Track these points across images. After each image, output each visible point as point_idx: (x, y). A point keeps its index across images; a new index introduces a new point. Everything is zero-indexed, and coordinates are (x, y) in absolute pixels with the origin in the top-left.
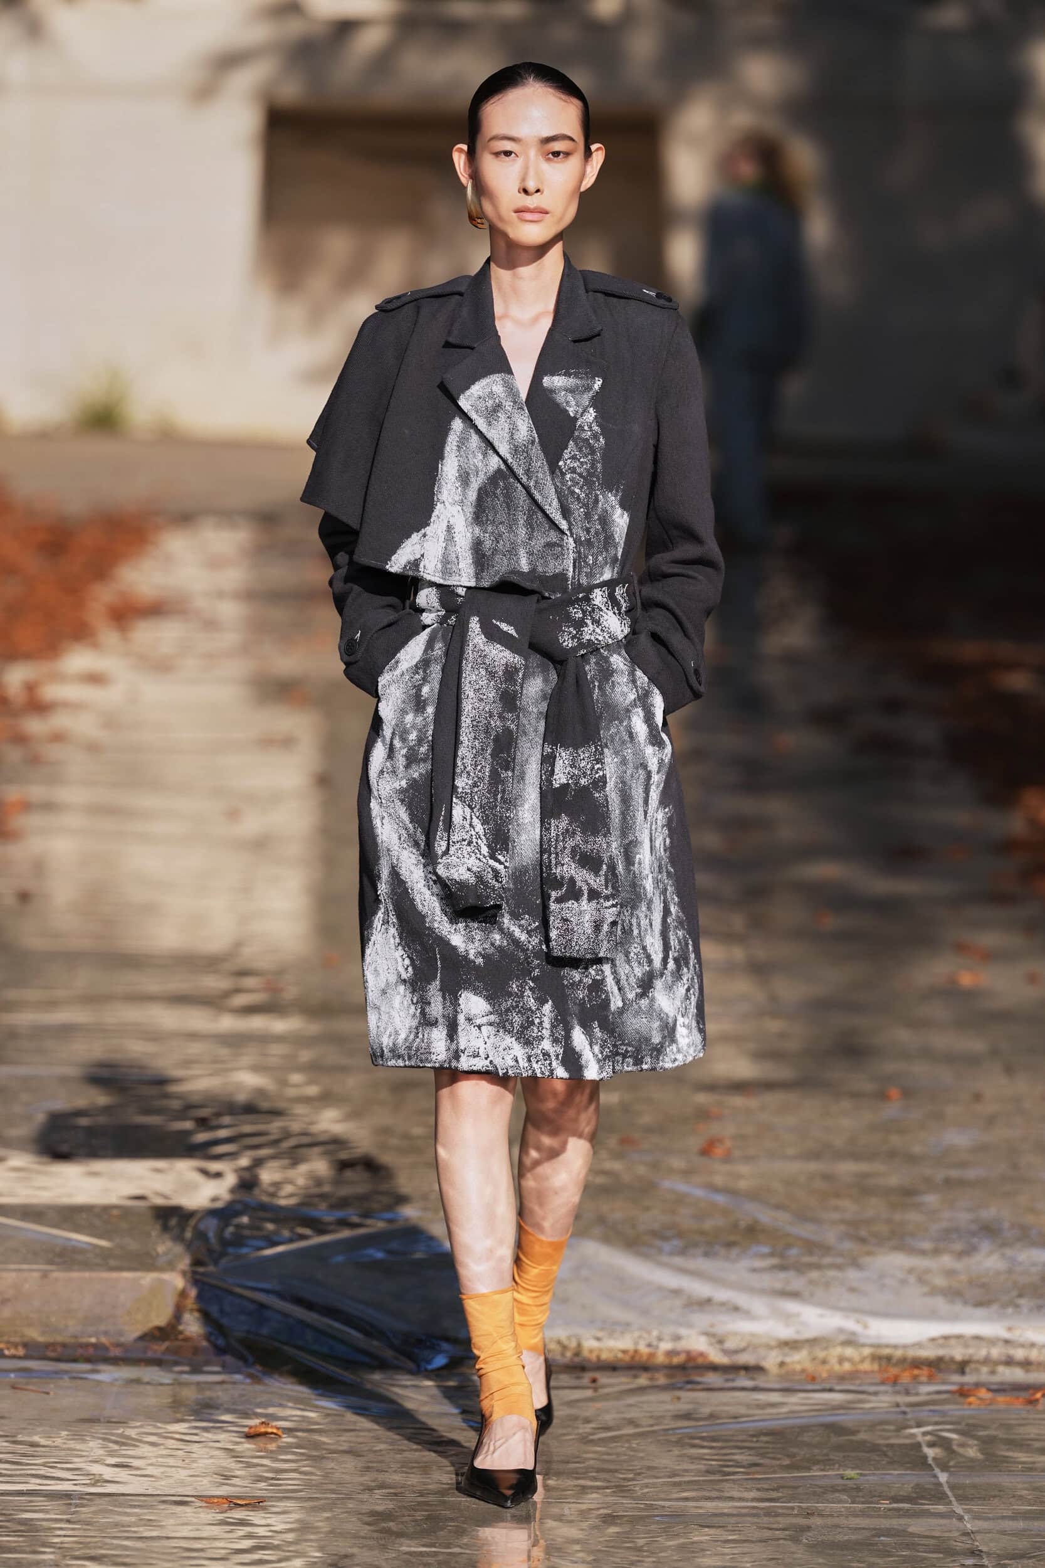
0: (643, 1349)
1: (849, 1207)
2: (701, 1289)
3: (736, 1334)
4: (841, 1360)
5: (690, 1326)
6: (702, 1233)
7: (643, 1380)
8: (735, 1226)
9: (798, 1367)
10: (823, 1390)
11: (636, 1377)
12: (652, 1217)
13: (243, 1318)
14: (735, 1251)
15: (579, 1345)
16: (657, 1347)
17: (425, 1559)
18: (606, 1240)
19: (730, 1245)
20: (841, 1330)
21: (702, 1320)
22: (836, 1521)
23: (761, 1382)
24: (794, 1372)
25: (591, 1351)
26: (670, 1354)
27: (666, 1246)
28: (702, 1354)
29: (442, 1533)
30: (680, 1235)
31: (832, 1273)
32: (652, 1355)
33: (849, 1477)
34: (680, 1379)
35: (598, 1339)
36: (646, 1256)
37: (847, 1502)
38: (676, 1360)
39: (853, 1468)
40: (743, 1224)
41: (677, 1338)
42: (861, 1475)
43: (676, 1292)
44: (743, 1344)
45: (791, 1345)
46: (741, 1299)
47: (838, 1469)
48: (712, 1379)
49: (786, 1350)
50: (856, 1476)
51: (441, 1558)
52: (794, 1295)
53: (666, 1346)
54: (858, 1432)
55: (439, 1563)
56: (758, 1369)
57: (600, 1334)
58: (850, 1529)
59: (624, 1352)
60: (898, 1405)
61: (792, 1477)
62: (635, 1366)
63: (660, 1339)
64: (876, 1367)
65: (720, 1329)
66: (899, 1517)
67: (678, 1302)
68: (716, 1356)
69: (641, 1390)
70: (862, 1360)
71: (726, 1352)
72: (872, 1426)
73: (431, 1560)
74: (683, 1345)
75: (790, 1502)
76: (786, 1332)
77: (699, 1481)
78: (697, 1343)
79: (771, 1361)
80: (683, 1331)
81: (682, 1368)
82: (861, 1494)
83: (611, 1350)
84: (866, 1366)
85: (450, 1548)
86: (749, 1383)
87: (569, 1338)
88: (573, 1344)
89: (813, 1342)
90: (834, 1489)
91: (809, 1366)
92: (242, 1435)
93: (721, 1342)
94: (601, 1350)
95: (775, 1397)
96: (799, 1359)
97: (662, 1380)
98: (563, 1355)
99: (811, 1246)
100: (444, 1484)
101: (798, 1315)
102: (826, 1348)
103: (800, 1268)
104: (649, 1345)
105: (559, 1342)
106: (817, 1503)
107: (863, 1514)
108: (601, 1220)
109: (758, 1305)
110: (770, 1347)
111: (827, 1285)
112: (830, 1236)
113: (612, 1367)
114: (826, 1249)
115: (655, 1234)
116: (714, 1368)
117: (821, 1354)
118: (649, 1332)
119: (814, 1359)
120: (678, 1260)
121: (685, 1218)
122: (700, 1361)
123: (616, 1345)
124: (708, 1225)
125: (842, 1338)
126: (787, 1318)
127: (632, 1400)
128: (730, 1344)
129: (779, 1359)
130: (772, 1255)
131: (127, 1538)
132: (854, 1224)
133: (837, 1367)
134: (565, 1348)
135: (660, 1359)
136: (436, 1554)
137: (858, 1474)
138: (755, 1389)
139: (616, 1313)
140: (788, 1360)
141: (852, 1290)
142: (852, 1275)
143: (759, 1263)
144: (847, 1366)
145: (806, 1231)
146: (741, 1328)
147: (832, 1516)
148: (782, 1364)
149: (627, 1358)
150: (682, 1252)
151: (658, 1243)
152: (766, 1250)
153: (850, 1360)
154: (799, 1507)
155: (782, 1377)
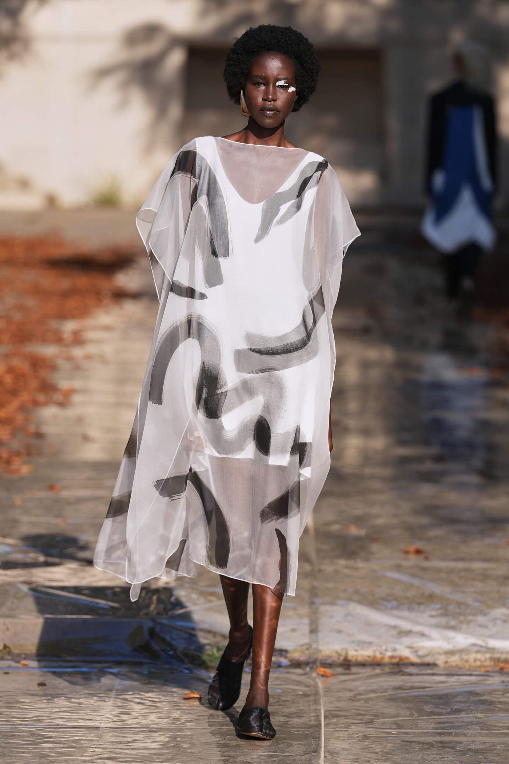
0: (378, 655)
1: (479, 585)
2: (406, 625)
3: (423, 648)
4: (475, 660)
5: (401, 644)
6: (406, 598)
7: (378, 671)
8: (423, 594)
9: (454, 664)
10: (466, 675)
11: (374, 669)
12: (382, 591)
13: (182, 641)
14: (422, 608)
15: (347, 654)
16: (385, 655)
17: (272, 759)
18: (360, 602)
19: (420, 604)
20: (474, 645)
21: (407, 641)
22: (473, 739)
23: (435, 671)
24: (452, 667)
25: (353, 656)
26: (391, 657)
27: (389, 605)
28: (407, 658)
29: (280, 746)
30: (396, 599)
31: (470, 618)
32: (382, 658)
33: (479, 717)
34: (396, 670)
35: (356, 650)
36: (378, 609)
37: (478, 729)
38: (394, 661)
39: (482, 713)
40: (427, 593)
41: (395, 650)
42: (486, 716)
43: (394, 627)
44: (427, 653)
45: (451, 653)
46: (426, 630)
47: (474, 714)
48: (410, 670)
49: (448, 655)
50: (483, 717)
51: (280, 757)
52: (453, 628)
53: (389, 654)
54: (484, 695)
55: (279, 760)
56: (435, 665)
57: (357, 648)
58: (481, 743)
59: (369, 657)
60: (503, 682)
61: (452, 718)
62: (374, 664)
63: (386, 650)
64: (492, 663)
65: (415, 645)
66: (504, 737)
67: (394, 632)
68: (414, 659)
69: (377, 675)
70: (486, 660)
71: (419, 657)
72: (491, 693)
73: (275, 759)
74: (397, 653)
75: (450, 730)
76: (447, 646)
77: (406, 720)
78: (406, 653)
79: (441, 660)
80: (397, 646)
81: (397, 664)
82: (485, 726)
83: (362, 656)
84: (488, 663)
85: (284, 753)
86: (430, 671)
87: (342, 650)
88: (343, 653)
89: (461, 651)
90: (472, 723)
91: (459, 663)
92: (182, 698)
93: (416, 652)
94: (357, 656)
95: (442, 678)
96: (454, 660)
97: (387, 670)
98: (339, 658)
99: (459, 604)
100: (281, 722)
101: (453, 638)
102: (468, 654)
103: (455, 616)
104: (381, 653)
105: (337, 652)
106: (464, 730)
107: (487, 735)
108: (357, 592)
109: (434, 633)
110: (440, 654)
111: (469, 622)
112: (470, 601)
113: (362, 665)
114: (468, 606)
115: (384, 599)
116: (413, 664)
117: (465, 657)
118: (381, 647)
119: (462, 660)
120: (396, 612)
121: (398, 591)
122: (406, 661)
123: (364, 654)
124: (410, 594)
125: (476, 649)
126: (447, 639)
127: (373, 680)
128: (421, 653)
129: (445, 660)
130: (441, 608)
131: (127, 749)
132: (481, 593)
133: (473, 664)
134: (340, 655)
135: (386, 660)
136: (277, 756)
137: (484, 716)
138: (433, 674)
139: (364, 637)
140: (449, 660)
141: (480, 626)
142: (481, 619)
143: (434, 613)
144: (478, 663)
145: (458, 597)
146: (426, 645)
147: (471, 736)
148: (446, 662)
149: (370, 659)
150: (397, 608)
151: (385, 603)
152: (438, 606)
153: (480, 660)
154: (455, 732)
155: (445, 668)
